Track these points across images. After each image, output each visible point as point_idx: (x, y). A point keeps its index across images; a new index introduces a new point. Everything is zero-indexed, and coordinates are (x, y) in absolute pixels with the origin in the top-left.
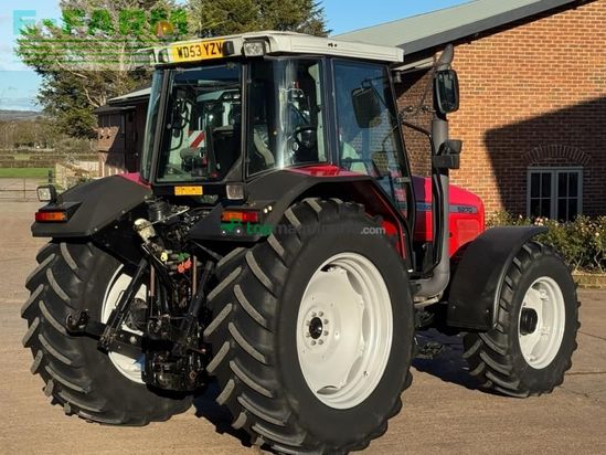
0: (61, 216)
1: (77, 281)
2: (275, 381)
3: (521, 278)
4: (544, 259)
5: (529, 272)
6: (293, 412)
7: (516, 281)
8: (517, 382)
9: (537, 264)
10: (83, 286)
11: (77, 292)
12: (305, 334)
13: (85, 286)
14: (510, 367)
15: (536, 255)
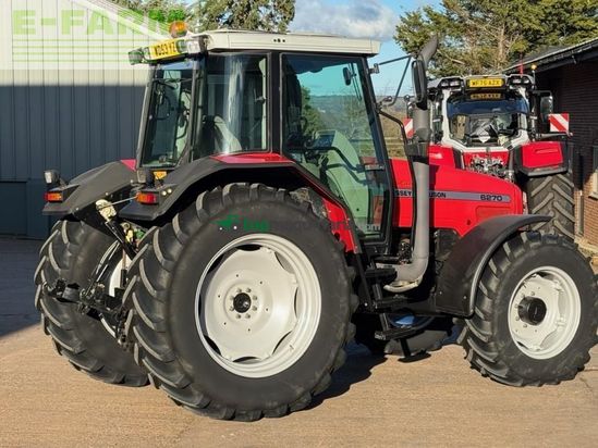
0: (59, 197)
1: (69, 254)
2: (166, 347)
3: (509, 267)
4: (545, 249)
5: (521, 260)
6: (187, 376)
7: (503, 269)
8: (506, 370)
9: (533, 253)
10: (74, 258)
11: (67, 264)
12: (228, 308)
13: (76, 259)
14: (495, 354)
15: (532, 245)
